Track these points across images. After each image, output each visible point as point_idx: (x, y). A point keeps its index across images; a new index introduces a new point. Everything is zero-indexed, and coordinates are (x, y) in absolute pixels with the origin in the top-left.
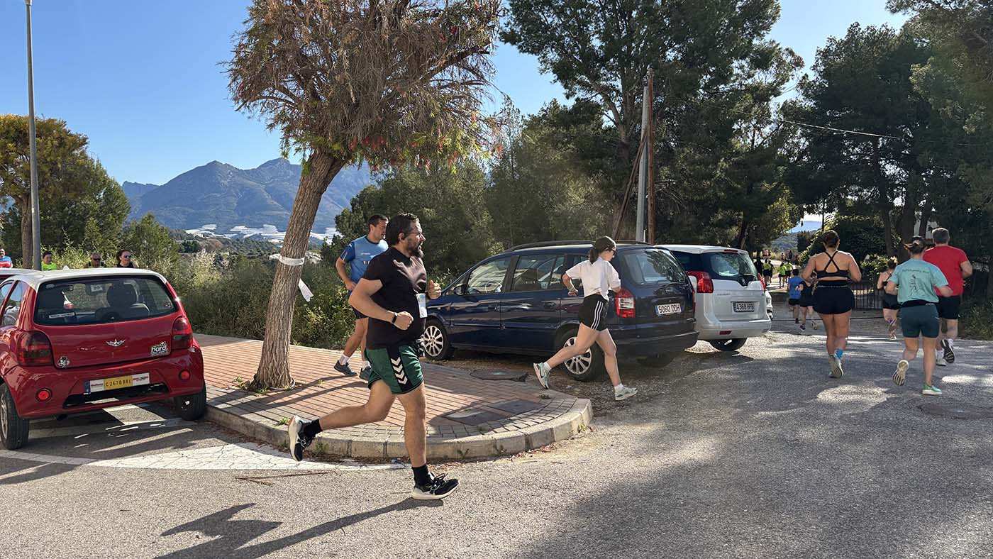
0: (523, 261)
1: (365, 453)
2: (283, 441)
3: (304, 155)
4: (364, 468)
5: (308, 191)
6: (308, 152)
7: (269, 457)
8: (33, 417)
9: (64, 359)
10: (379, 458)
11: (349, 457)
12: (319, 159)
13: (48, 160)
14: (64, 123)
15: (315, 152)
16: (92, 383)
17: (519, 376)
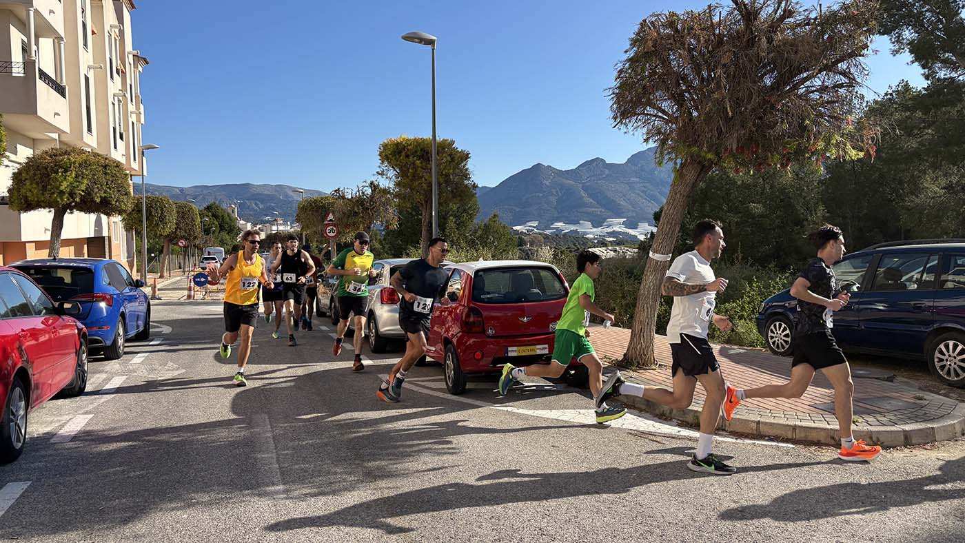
0: (886, 261)
1: (738, 430)
2: (662, 410)
3: (676, 163)
4: (739, 441)
5: (678, 195)
6: (679, 161)
7: (652, 422)
8: (470, 372)
9: (491, 329)
10: (753, 435)
11: (723, 430)
12: (690, 167)
13: (444, 173)
14: (453, 142)
15: (686, 160)
16: (510, 349)
17: (886, 377)
